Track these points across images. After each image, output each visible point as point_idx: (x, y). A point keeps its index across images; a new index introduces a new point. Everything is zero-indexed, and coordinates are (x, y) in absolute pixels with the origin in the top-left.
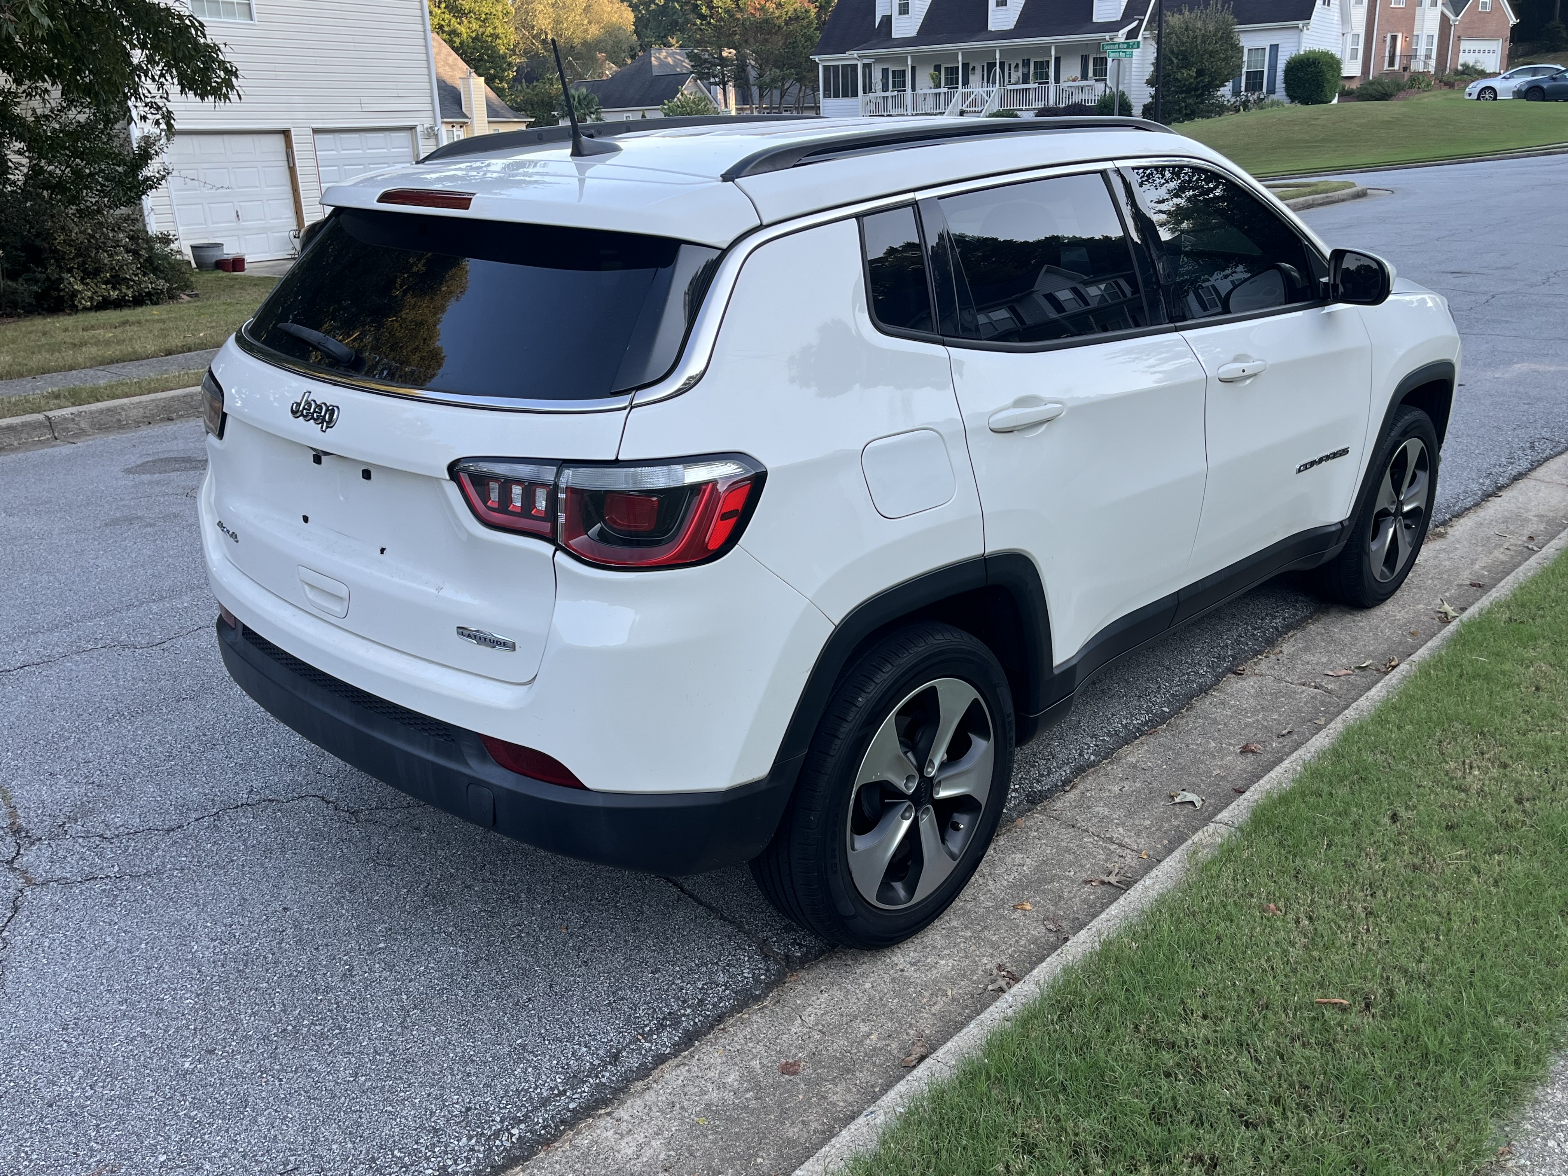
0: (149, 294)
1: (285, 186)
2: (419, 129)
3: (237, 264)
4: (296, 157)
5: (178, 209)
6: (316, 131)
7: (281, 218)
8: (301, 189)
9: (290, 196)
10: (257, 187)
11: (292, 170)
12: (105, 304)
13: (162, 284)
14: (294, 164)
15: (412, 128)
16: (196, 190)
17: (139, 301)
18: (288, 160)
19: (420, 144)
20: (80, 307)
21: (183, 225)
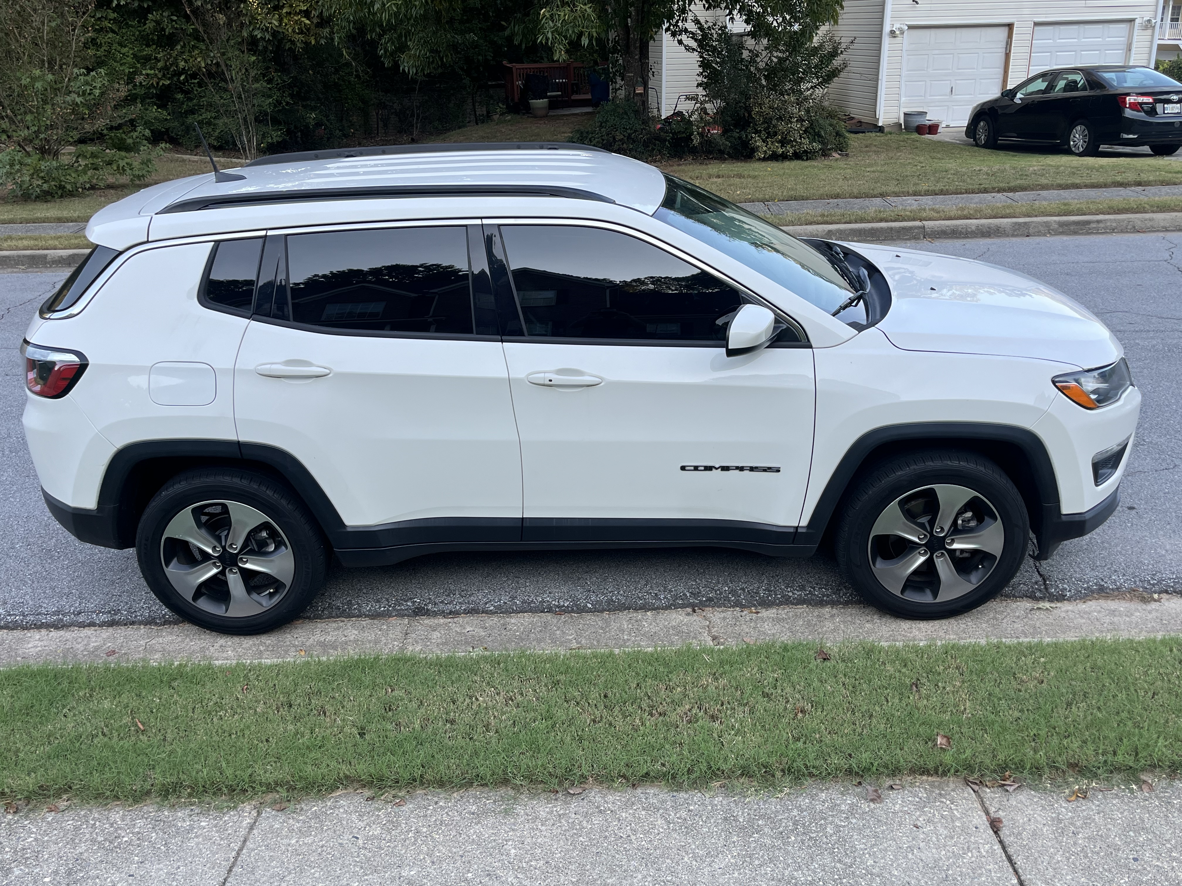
0: (805, 152)
1: (999, 68)
2: (1137, 21)
3: (933, 129)
4: (1013, 45)
5: (906, 85)
6: (1036, 24)
7: (988, 94)
8: (1010, 71)
9: (1001, 77)
10: (974, 69)
11: (1007, 56)
12: (775, 157)
13: (816, 146)
14: (1010, 51)
15: (1132, 21)
16: (924, 70)
17: (797, 156)
18: (1006, 48)
19: (1135, 34)
20: (757, 157)
21: (906, 97)
